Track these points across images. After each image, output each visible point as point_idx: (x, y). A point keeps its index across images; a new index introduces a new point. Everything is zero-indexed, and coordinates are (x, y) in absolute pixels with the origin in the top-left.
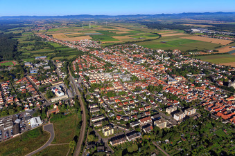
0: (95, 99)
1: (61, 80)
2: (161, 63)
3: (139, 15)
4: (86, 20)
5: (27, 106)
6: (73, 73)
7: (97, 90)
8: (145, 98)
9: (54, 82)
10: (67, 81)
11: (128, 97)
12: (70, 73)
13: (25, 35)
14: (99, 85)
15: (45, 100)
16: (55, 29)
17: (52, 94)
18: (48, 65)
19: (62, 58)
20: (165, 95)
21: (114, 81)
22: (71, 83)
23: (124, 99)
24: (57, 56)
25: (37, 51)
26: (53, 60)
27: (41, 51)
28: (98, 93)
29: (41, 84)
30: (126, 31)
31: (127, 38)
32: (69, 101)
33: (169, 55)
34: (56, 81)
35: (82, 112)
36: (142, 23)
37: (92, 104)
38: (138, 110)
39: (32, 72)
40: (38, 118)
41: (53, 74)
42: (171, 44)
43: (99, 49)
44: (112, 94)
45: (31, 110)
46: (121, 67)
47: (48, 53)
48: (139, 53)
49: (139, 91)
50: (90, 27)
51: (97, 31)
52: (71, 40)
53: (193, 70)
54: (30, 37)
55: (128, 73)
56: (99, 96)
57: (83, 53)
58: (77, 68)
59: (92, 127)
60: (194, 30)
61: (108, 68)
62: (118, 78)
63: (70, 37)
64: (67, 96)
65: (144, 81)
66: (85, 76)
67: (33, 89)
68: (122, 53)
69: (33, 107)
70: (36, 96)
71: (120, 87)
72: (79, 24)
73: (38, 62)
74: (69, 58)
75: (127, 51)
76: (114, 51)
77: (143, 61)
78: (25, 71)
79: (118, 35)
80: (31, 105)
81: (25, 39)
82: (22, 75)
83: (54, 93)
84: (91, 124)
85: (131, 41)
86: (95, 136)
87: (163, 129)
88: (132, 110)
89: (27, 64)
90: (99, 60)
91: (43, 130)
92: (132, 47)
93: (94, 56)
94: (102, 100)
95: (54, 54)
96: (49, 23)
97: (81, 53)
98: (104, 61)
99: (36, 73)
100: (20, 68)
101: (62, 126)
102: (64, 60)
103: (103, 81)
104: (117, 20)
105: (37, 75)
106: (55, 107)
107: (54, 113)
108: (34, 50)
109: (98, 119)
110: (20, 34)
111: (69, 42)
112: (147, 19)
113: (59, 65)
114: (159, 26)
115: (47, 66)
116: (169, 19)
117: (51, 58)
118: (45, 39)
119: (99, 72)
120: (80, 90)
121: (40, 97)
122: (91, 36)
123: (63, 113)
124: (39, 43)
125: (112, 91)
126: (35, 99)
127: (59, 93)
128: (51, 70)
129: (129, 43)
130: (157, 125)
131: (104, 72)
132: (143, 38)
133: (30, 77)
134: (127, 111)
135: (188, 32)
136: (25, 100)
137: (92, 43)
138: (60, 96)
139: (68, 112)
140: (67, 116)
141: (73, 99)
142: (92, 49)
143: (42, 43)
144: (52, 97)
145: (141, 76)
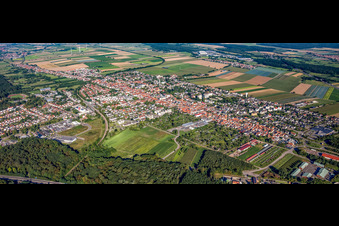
2: (158, 86)
12: (82, 99)
14: (109, 104)
16: (33, 56)
18: (59, 94)
19: (67, 88)
20: (156, 105)
21: (120, 101)
22: (87, 105)
24: (61, 87)
30: (126, 55)
31: (127, 65)
33: (166, 80)
37: (108, 114)
42: (172, 69)
43: (100, 78)
46: (124, 91)
48: (140, 79)
50: (80, 51)
51: (91, 57)
52: (63, 69)
54: (10, 69)
55: (131, 95)
58: (86, 95)
60: (202, 53)
61: (113, 92)
62: (124, 99)
63: (60, 66)
66: (96, 100)
68: (124, 80)
75: (129, 79)
76: (116, 79)
77: (143, 86)
85: (132, 67)
90: (104, 88)
92: (133, 74)
93: (98, 85)
98: (109, 88)
102: (71, 90)
107: (85, 119)
111: (63, 72)
117: (56, 89)
119: (107, 96)
120: (96, 108)
122: (86, 63)
125: (120, 107)
129: (130, 69)
131: (111, 96)
132: (145, 64)
133: (50, 104)
135: (194, 55)
137: (91, 72)
142: (93, 78)
145: (140, 96)
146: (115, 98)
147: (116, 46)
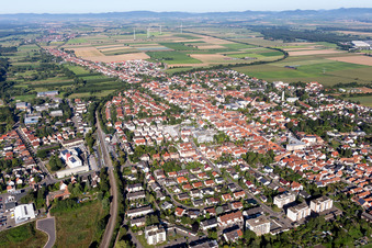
0: (140, 174)
1: (80, 136)
2: (278, 108)
3: (249, 12)
4: (143, 22)
5: (12, 183)
6: (104, 124)
7: (145, 158)
8: (236, 177)
9: (66, 141)
10: (91, 140)
11: (204, 173)
12: (98, 124)
13: (23, 51)
14: (151, 148)
15: (45, 174)
16: (80, 39)
17: (59, 163)
18: (60, 108)
19: (88, 95)
20: (277, 170)
21: (181, 141)
22: (98, 142)
23: (194, 176)
24: (77, 91)
25: (42, 82)
26: (69, 99)
27: (50, 81)
28: (147, 164)
29: (41, 144)
30: (218, 44)
31: (218, 58)
32: (89, 178)
33: (298, 94)
34: (71, 139)
35: (111, 199)
36: (253, 29)
37: (133, 184)
38: (219, 199)
39: (27, 121)
40: (30, 207)
41: (67, 125)
42: (306, 71)
43: (160, 80)
44: (174, 166)
45: (19, 191)
46: (198, 114)
47: (61, 85)
48: (238, 88)
49: (226, 163)
50: (148, 35)
51: (162, 44)
52: (108, 60)
53: (342, 123)
54: (32, 55)
55: (211, 126)
56: (147, 170)
57: (128, 87)
58: (114, 115)
59: (127, 227)
60: (358, 44)
62: (191, 136)
63: (107, 54)
64: (86, 168)
65: (240, 144)
66: (126, 131)
67: (27, 153)
68: (205, 86)
69: (23, 185)
70: (29, 166)
71: (190, 154)
72: (128, 30)
73: (42, 102)
74: (99, 95)
75: (215, 84)
76: (190, 83)
77: (244, 104)
78: (16, 119)
79: (203, 52)
80: (20, 182)
81: (22, 57)
82: (9, 126)
83: (63, 161)
84: (125, 222)
85: (226, 63)
86: (131, 244)
87: (263, 237)
88: (208, 197)
89: (21, 106)
90: (157, 100)
91: (37, 228)
92: (225, 76)
93: (149, 93)
94: (153, 177)
95: (74, 87)
96: (72, 26)
97: (124, 86)
98: (167, 103)
99: (35, 122)
100: (7, 112)
101: (71, 223)
102: (91, 99)
103: (159, 142)
104: (204, 22)
105: (36, 126)
106: (63, 186)
107: (60, 198)
108: (36, 78)
109: (140, 213)
110: (15, 49)
111: (104, 64)
112: (264, 19)
113: (80, 108)
114: (287, 35)
115: (56, 109)
116: (310, 21)
117: (67, 95)
118: (60, 59)
119: (154, 124)
120: (113, 158)
121: (38, 168)
122: (148, 52)
123: (76, 199)
124: (47, 66)
125: (174, 161)
126: (29, 171)
127: (73, 161)
128: (63, 118)
129: (221, 66)
130: (252, 228)
131: (164, 123)
132: (249, 58)
133: (23, 131)
134: (197, 200)
135: (344, 48)
136: (10, 173)
137: (149, 67)
138: (74, 167)
139: (85, 197)
140: (82, 204)
141: (98, 173)
142: (147, 79)
143: (53, 67)
144: (59, 168)
145: (235, 133)
146: (171, 132)
147: (206, 32)
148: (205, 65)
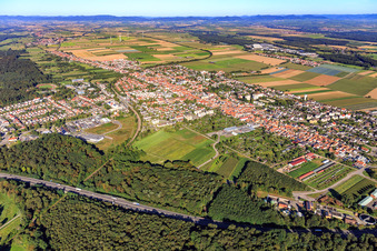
2: (201, 83)
6: (119, 93)
7: (144, 104)
10: (117, 99)
12: (116, 93)
14: (145, 101)
16: (69, 42)
17: (108, 107)
19: (102, 80)
20: (197, 105)
21: (158, 98)
22: (121, 100)
24: (95, 78)
26: (92, 82)
30: (170, 46)
31: (170, 57)
32: (124, 110)
35: (136, 116)
36: (194, 34)
37: (142, 111)
42: (219, 64)
47: (82, 76)
48: (182, 75)
50: (120, 39)
51: (132, 47)
52: (100, 59)
57: (122, 76)
58: (122, 89)
60: (256, 46)
61: (151, 88)
63: (97, 55)
66: (131, 95)
68: (165, 74)
71: (163, 102)
74: (108, 80)
75: (170, 73)
77: (185, 82)
79: (160, 53)
85: (175, 61)
87: (190, 120)
89: (69, 86)
90: (141, 82)
92: (175, 68)
93: (136, 78)
97: (119, 76)
98: (147, 83)
111: (100, 62)
112: (202, 25)
113: (102, 87)
114: (215, 39)
117: (90, 81)
125: (156, 104)
129: (172, 63)
132: (190, 57)
135: (247, 49)
137: (130, 64)
141: (127, 109)
142: (131, 71)
145: (180, 94)
146: (152, 95)
147: (161, 37)
148: (163, 62)
